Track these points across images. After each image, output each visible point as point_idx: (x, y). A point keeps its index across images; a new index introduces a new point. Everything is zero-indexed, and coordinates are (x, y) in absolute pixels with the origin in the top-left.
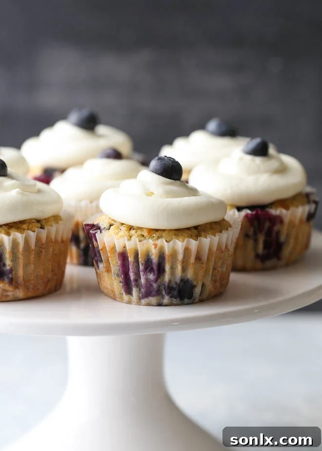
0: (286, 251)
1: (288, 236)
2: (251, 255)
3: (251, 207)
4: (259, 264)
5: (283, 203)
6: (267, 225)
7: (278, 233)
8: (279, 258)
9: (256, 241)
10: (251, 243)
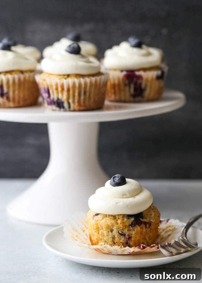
0: (147, 93)
1: (146, 86)
2: (128, 94)
3: (127, 71)
4: (132, 99)
5: (145, 70)
6: (135, 79)
7: (140, 84)
8: (143, 97)
9: (130, 87)
10: (127, 88)
